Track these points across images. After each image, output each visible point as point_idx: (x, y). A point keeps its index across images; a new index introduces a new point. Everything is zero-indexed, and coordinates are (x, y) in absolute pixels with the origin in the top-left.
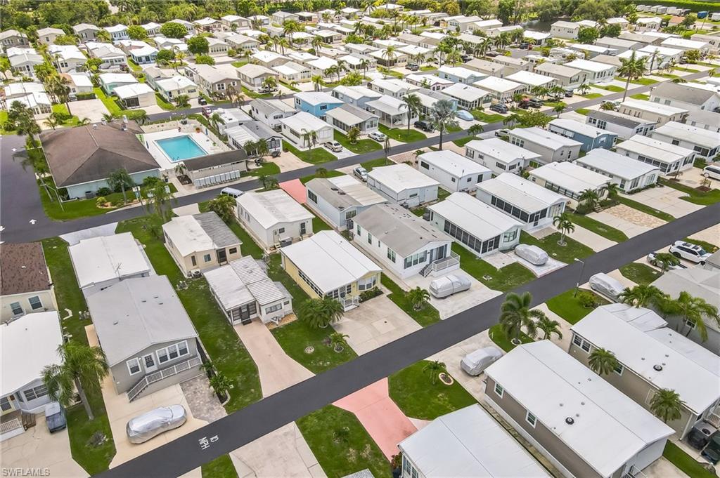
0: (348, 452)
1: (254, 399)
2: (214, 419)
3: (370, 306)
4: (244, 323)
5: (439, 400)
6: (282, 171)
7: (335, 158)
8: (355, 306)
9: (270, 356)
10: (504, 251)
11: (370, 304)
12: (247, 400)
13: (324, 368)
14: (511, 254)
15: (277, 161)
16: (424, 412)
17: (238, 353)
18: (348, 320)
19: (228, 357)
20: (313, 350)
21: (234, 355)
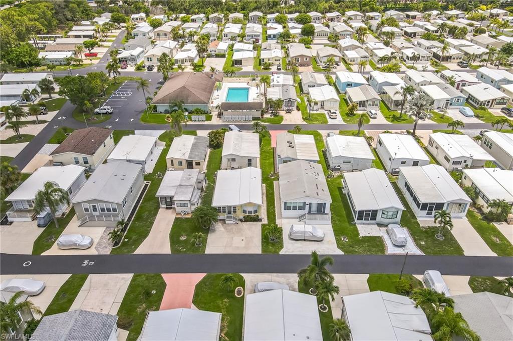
0: (142, 305)
1: (129, 252)
2: (102, 253)
3: (245, 226)
4: (167, 208)
5: (222, 303)
6: (283, 123)
7: (326, 122)
8: (234, 223)
9: (161, 232)
10: (380, 225)
11: (246, 225)
12: (126, 251)
13: (180, 251)
14: (384, 229)
15: (286, 116)
16: (205, 305)
17: (148, 223)
18: (223, 229)
19: (141, 224)
20: (185, 239)
21: (145, 223)
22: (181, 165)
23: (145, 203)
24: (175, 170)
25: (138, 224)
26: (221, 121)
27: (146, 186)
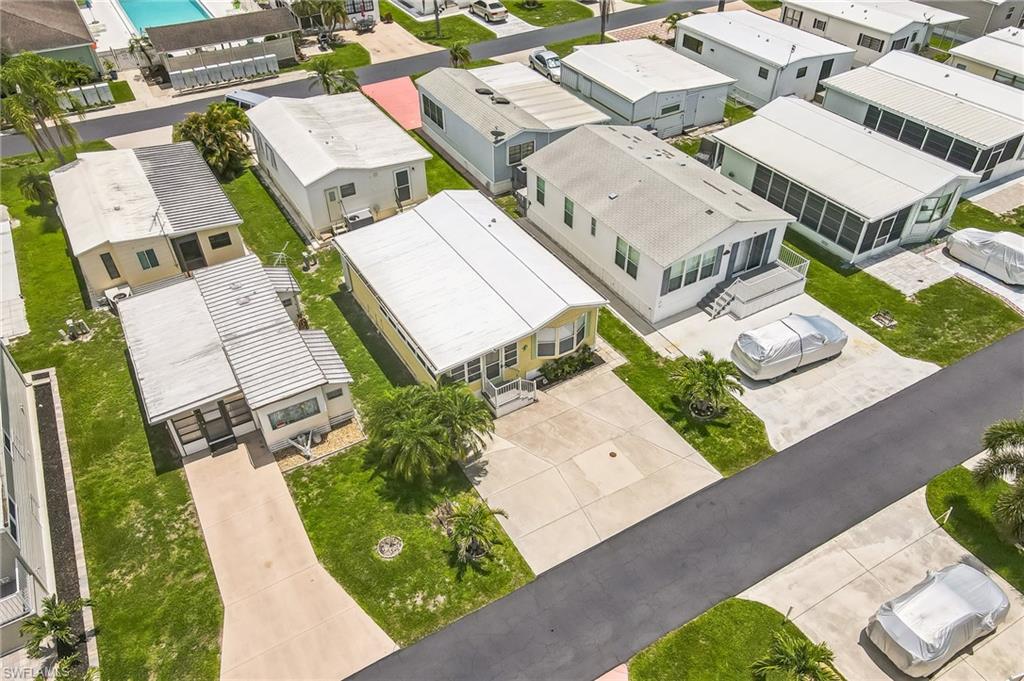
3: (565, 398)
4: (215, 451)
6: (375, 60)
7: (492, 35)
8: (526, 401)
9: (268, 565)
10: (915, 246)
15: (365, 41)
17: (175, 552)
19: (144, 571)
20: (400, 548)
21: (163, 559)
22: (155, 263)
23: (95, 468)
24: (135, 293)
25: (124, 579)
26: (172, 91)
27: (43, 394)
